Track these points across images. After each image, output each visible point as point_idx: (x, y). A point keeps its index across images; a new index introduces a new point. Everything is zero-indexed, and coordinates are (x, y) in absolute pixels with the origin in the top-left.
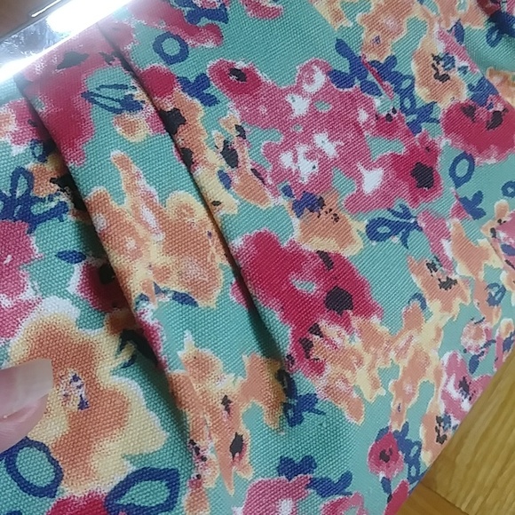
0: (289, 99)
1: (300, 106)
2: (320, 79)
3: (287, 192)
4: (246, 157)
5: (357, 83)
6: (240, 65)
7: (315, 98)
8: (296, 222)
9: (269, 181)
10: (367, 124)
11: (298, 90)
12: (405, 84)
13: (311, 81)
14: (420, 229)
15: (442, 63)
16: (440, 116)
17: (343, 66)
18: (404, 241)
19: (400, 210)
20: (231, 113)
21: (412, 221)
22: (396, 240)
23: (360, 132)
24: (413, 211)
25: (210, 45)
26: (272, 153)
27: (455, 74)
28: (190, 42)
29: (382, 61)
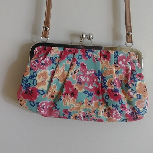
0: (87, 72)
1: (88, 73)
2: (93, 72)
3: (78, 80)
4: (76, 74)
5: (97, 76)
6: (85, 64)
7: (90, 74)
8: (76, 83)
9: (77, 78)
10: (95, 81)
11: (89, 72)
12: (105, 81)
13: (92, 72)
14: (92, 97)
15: (112, 83)
16: (107, 89)
17: (98, 73)
18: (88, 96)
19: (91, 93)
20: (79, 68)
21: (92, 95)
22: (87, 95)
23: (93, 81)
24: (93, 95)
25: (85, 60)
26: (80, 75)
27: (113, 85)
28: (83, 58)
29: (104, 76)
